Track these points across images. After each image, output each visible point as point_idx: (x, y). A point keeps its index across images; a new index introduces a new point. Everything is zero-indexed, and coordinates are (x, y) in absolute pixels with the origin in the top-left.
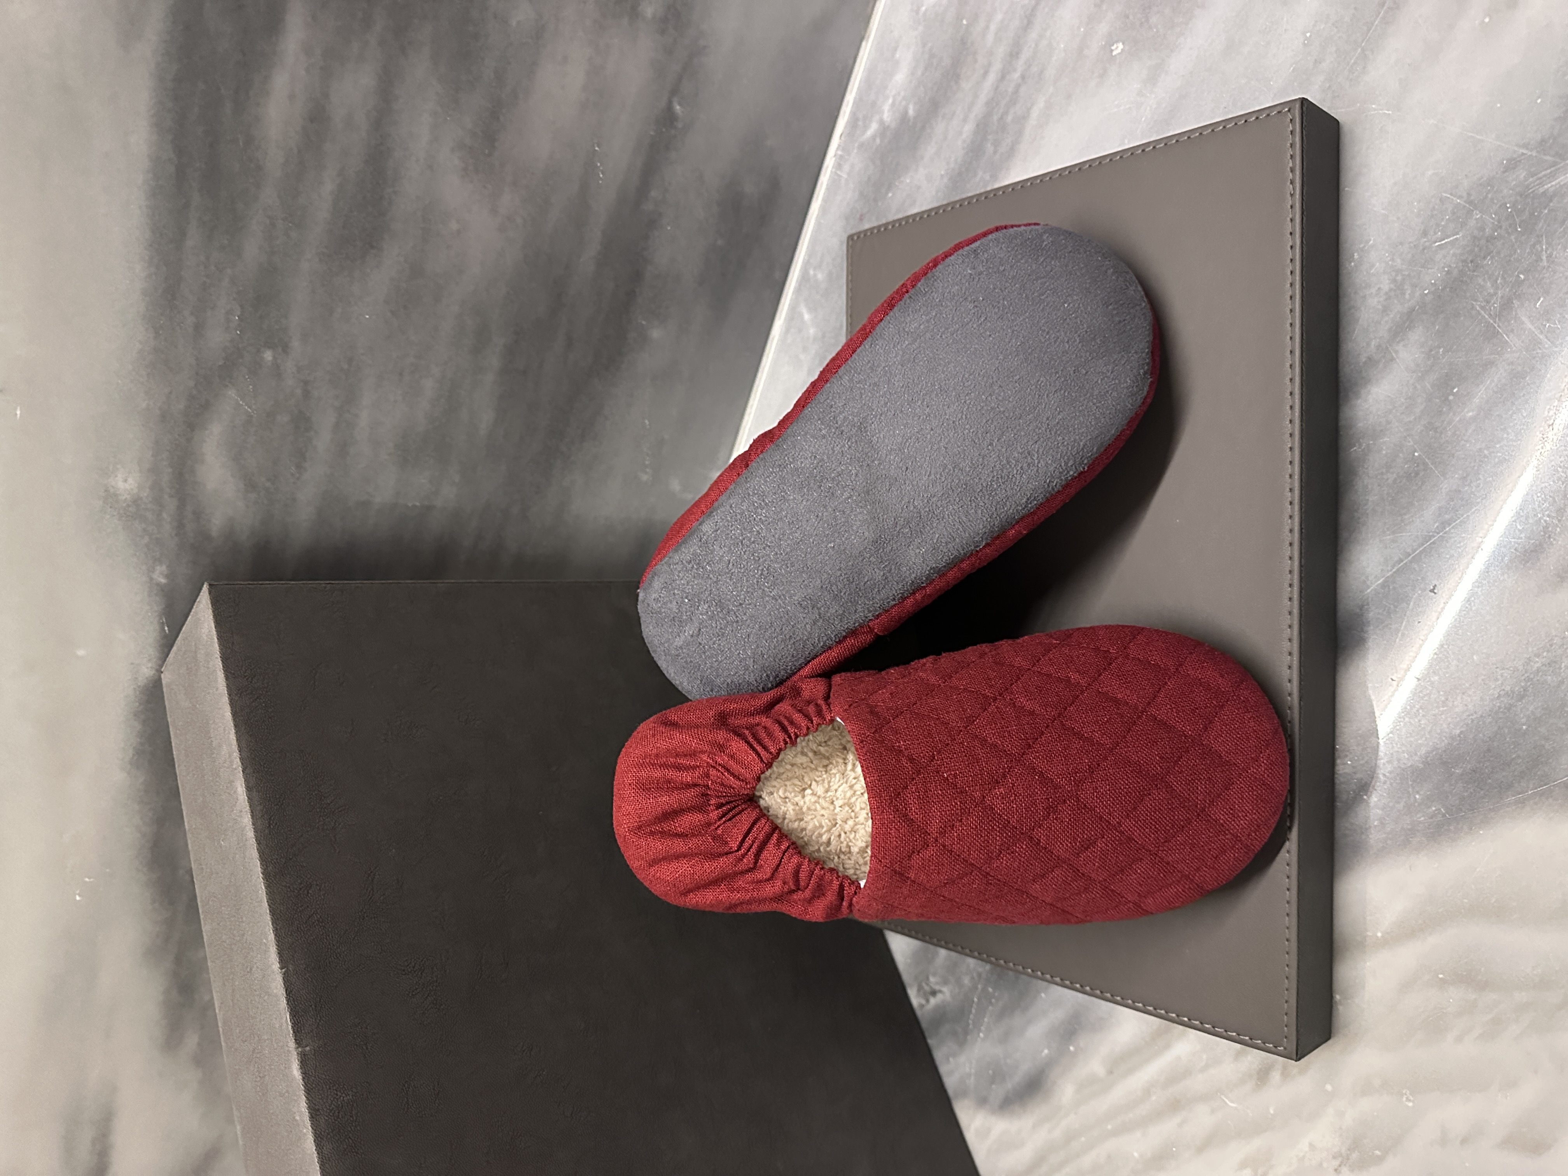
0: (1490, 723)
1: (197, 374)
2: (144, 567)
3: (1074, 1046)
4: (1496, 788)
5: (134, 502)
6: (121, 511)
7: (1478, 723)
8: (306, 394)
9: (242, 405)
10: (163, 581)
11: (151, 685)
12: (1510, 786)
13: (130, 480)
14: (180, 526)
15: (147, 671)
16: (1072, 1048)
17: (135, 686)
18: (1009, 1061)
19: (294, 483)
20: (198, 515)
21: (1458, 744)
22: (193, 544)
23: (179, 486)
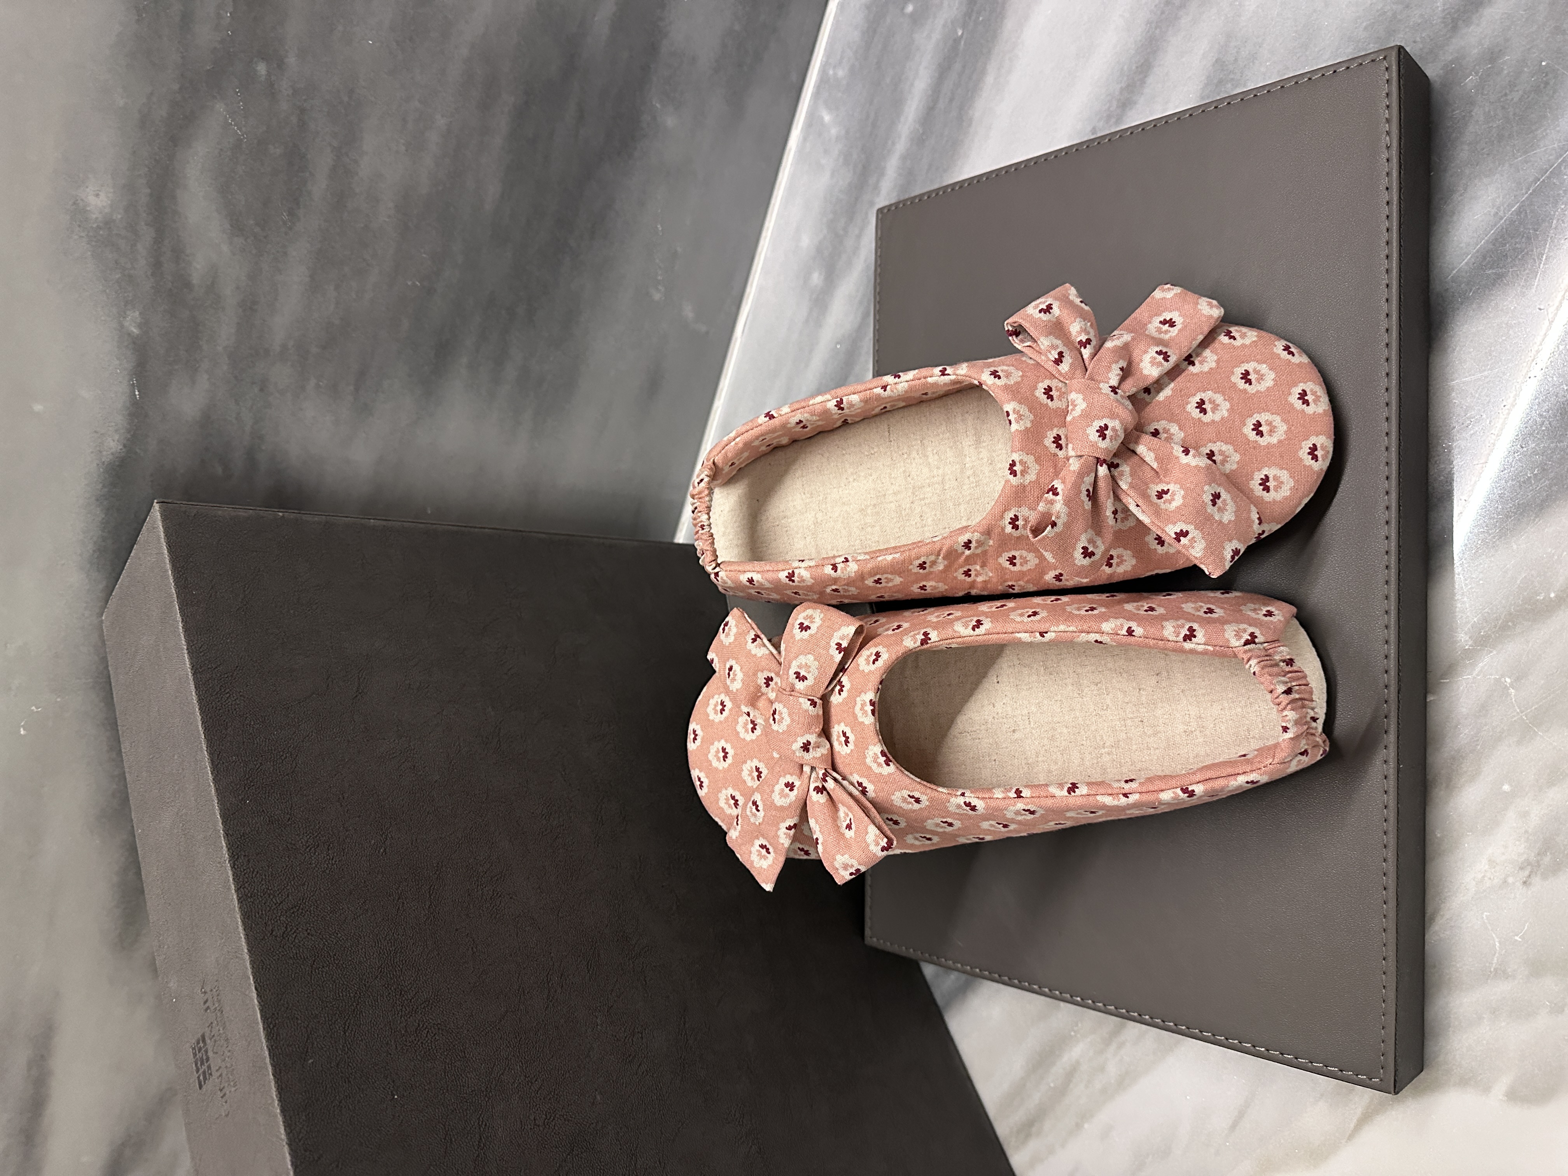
1: (182, 75)
2: (114, 310)
5: (106, 224)
6: (91, 234)
8: (302, 125)
9: (231, 124)
10: (135, 331)
11: (117, 463)
13: (102, 195)
14: (157, 265)
15: (113, 445)
17: (98, 463)
19: (286, 233)
20: (178, 254)
22: (170, 290)
23: (157, 213)
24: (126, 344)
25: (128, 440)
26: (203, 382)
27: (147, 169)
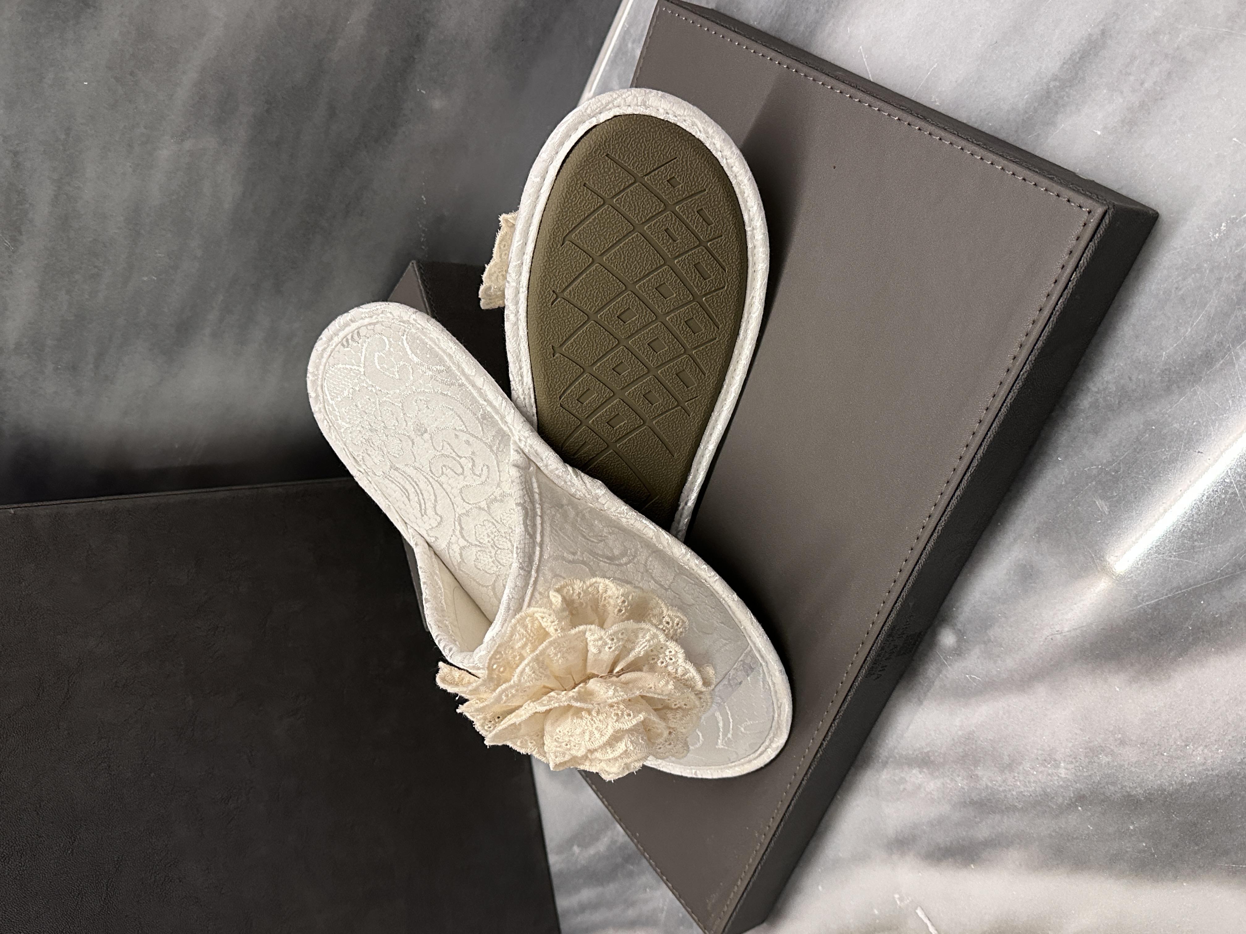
0: (1225, 785)
4: (1212, 849)
7: (1211, 780)
12: (1226, 853)
21: (1186, 793)
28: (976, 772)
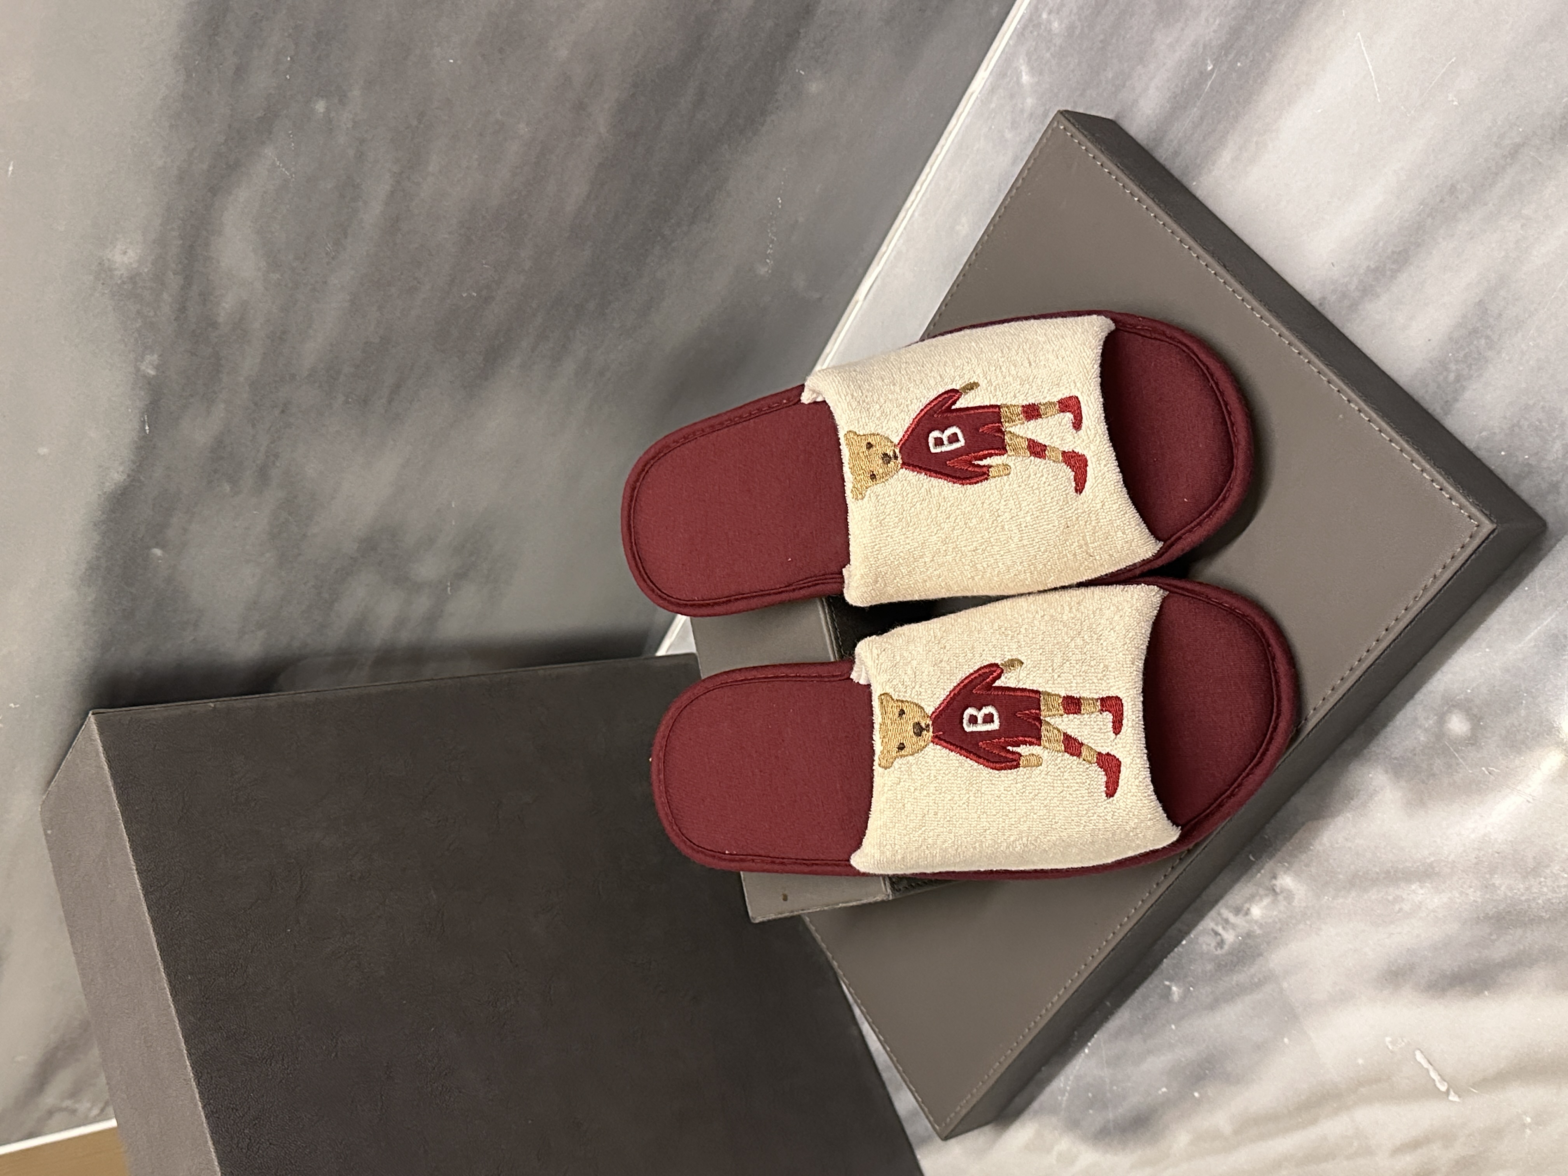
1: (230, 126)
2: (132, 356)
3: (1200, 1093)
5: (131, 278)
6: (114, 289)
8: (360, 156)
9: (279, 166)
10: (152, 372)
11: (119, 492)
14: (181, 310)
15: (117, 476)
16: (1196, 1094)
17: (100, 493)
18: (1115, 1088)
19: (328, 264)
20: (205, 297)
22: (193, 331)
23: (186, 261)
24: (140, 385)
25: (133, 470)
26: (219, 411)
27: (181, 222)
28: (1493, 881)
